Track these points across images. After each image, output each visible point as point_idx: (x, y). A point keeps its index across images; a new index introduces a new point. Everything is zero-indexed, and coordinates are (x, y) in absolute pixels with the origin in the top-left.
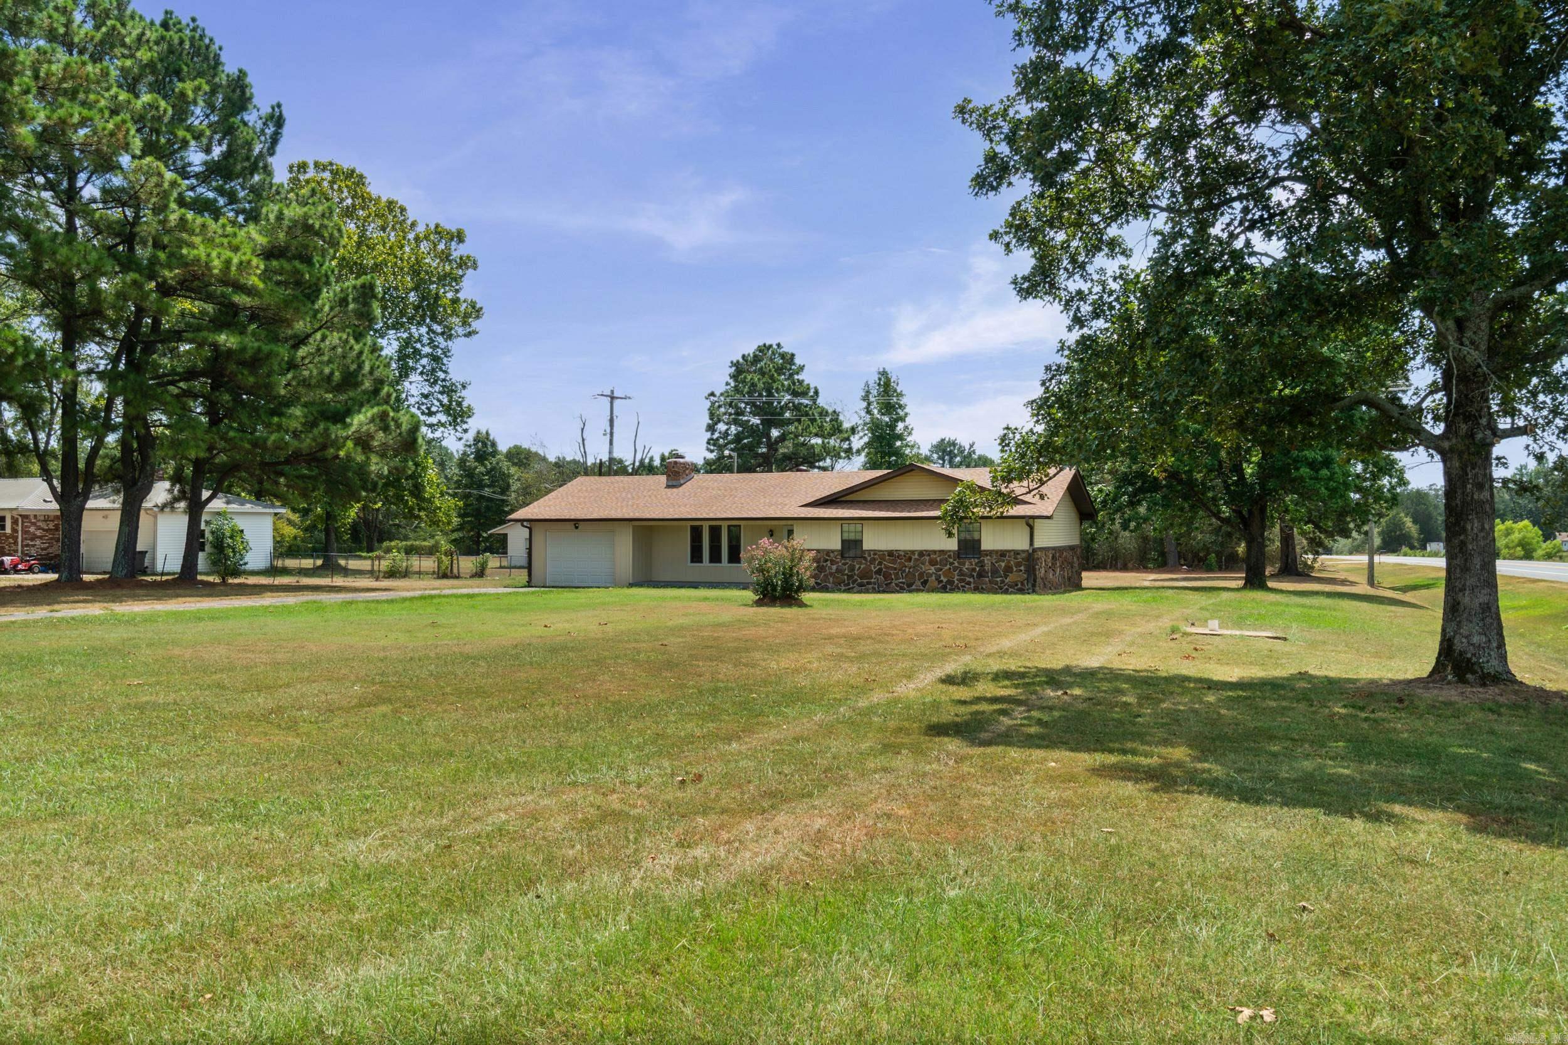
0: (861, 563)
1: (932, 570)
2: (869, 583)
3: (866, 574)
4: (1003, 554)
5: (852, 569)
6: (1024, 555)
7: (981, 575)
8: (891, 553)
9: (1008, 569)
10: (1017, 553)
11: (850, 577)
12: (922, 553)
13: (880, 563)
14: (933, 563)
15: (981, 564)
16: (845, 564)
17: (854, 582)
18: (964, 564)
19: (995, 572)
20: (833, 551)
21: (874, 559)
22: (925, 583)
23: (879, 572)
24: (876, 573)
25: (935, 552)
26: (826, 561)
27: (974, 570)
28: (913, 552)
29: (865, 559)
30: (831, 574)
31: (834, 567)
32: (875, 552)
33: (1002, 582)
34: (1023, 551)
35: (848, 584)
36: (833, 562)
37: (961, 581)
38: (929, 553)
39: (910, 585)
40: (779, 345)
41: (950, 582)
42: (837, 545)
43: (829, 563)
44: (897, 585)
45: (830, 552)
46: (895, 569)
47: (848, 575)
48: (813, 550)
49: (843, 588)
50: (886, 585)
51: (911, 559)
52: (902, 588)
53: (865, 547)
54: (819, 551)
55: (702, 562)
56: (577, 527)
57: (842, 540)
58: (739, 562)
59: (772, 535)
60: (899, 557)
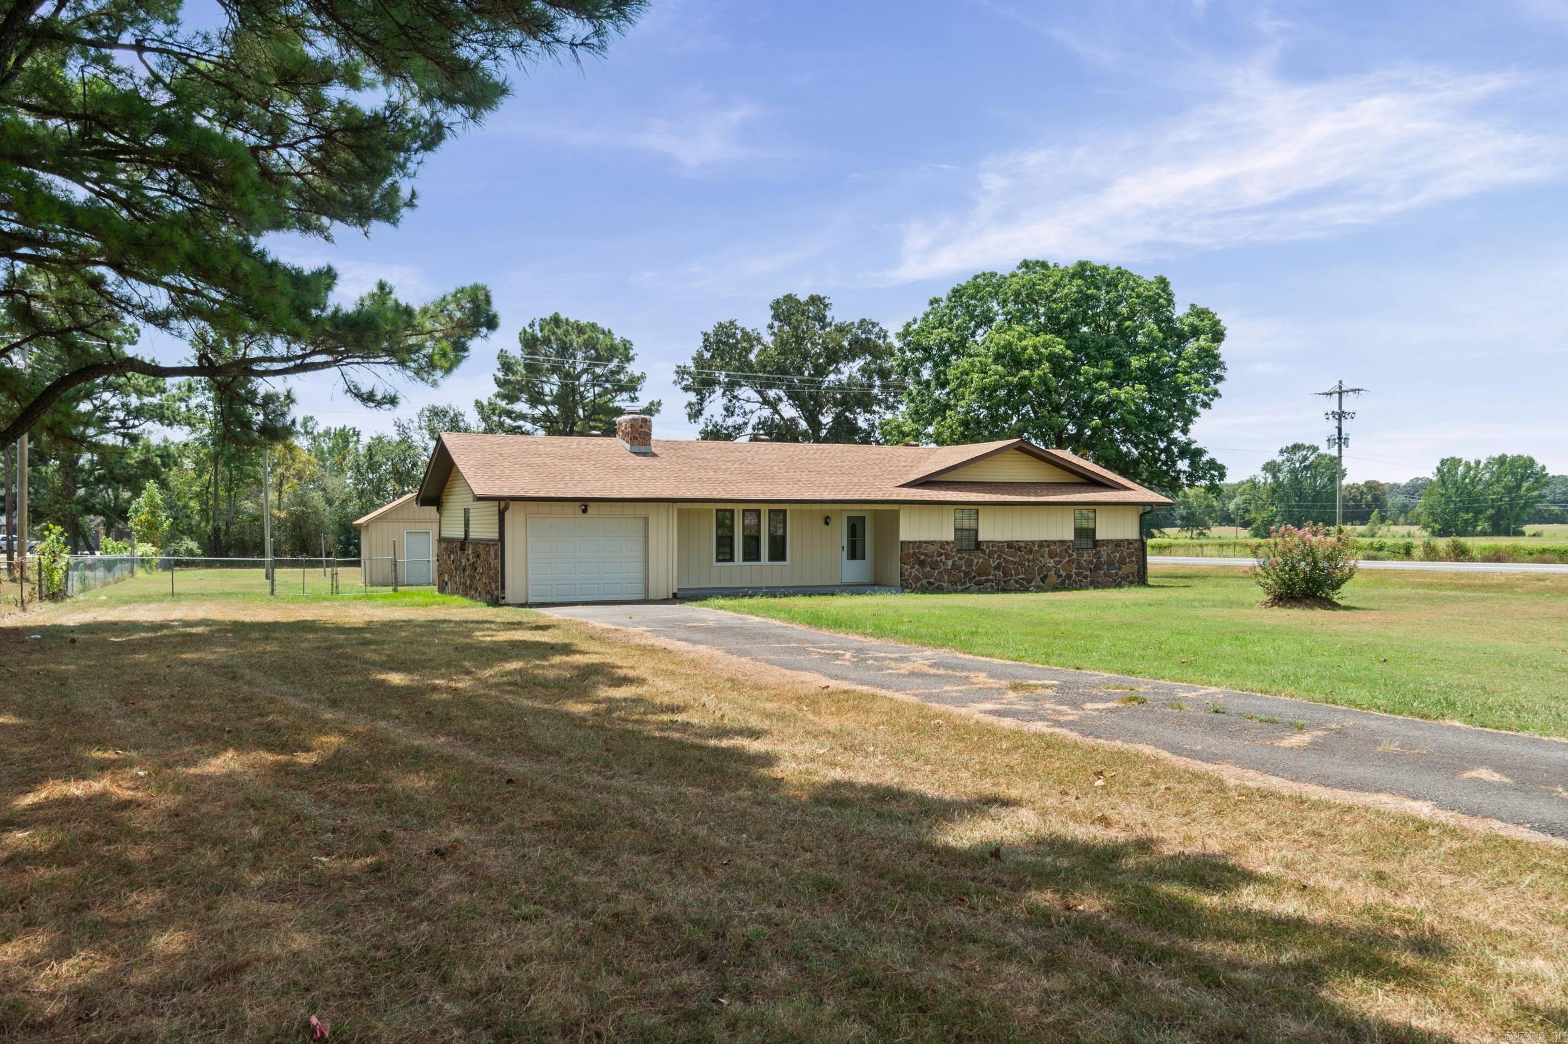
0: (979, 558)
1: (1051, 563)
2: (987, 581)
3: (983, 571)
4: (1118, 543)
5: (970, 564)
6: (1136, 546)
7: (1098, 568)
8: (1010, 544)
9: (1122, 561)
10: (1130, 542)
11: (967, 575)
12: (1042, 544)
13: (999, 557)
14: (1052, 555)
15: (1098, 555)
16: (960, 559)
17: (971, 580)
18: (1082, 556)
19: (1110, 563)
20: (947, 543)
21: (994, 552)
22: (1043, 580)
23: (997, 568)
24: (995, 568)
25: (1054, 542)
26: (941, 554)
27: (1091, 562)
28: (1033, 542)
29: (983, 552)
30: (946, 571)
31: (950, 563)
32: (993, 543)
33: (1117, 574)
34: (1136, 541)
35: (965, 583)
36: (948, 557)
37: (1078, 574)
38: (1049, 543)
39: (1029, 582)
41: (1069, 576)
42: (949, 535)
43: (943, 557)
44: (1017, 582)
45: (943, 544)
46: (1015, 563)
47: (965, 572)
48: (926, 542)
49: (960, 588)
50: (1005, 582)
51: (1031, 551)
52: (1022, 585)
53: (981, 538)
54: (932, 543)
55: (732, 559)
56: (585, 511)
57: (956, 530)
58: (783, 558)
59: (827, 523)
60: (1019, 549)
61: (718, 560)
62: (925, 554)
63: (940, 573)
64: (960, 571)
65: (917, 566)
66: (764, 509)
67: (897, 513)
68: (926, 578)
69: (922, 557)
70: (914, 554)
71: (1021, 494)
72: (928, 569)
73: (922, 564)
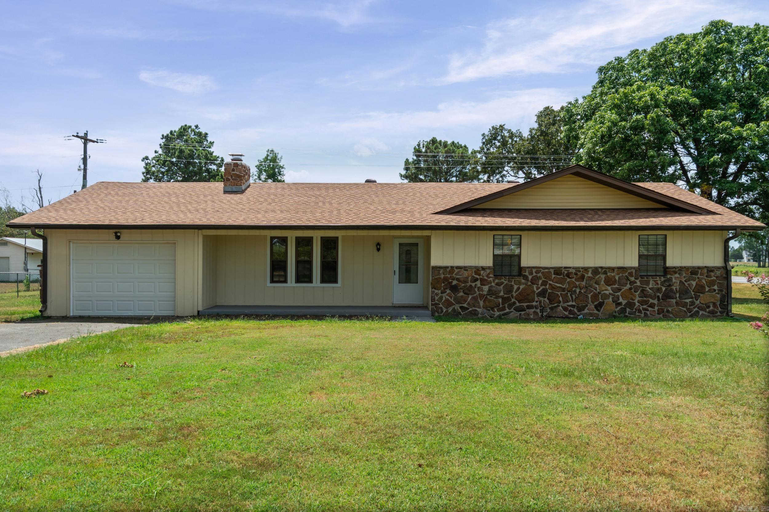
0: (520, 283)
1: (609, 290)
2: (529, 307)
3: (524, 297)
4: (694, 271)
5: (509, 290)
6: (718, 273)
7: (667, 296)
8: (558, 271)
9: (700, 289)
10: (710, 270)
11: (505, 300)
12: (596, 271)
13: (545, 283)
14: (609, 282)
15: (668, 283)
16: (498, 284)
17: (510, 307)
18: (648, 283)
19: (684, 292)
20: (483, 268)
21: (538, 278)
22: (599, 307)
23: (542, 294)
24: (539, 294)
25: (612, 269)
26: (476, 280)
27: (659, 290)
28: (586, 269)
29: (526, 278)
30: (482, 296)
31: (486, 288)
32: (538, 269)
33: (692, 303)
34: (718, 268)
35: (503, 309)
36: (483, 282)
37: (642, 303)
38: (605, 270)
39: (580, 309)
40: (197, 127)
41: (630, 305)
42: (488, 262)
43: (478, 283)
44: (565, 309)
45: (478, 270)
46: (564, 290)
47: (503, 298)
48: (458, 267)
49: (497, 313)
50: (551, 309)
51: (582, 277)
52: (571, 312)
53: (524, 264)
54: (465, 268)
55: (285, 281)
56: (118, 238)
57: (494, 256)
58: (336, 281)
59: (378, 250)
60: (568, 275)
61: (272, 281)
62: (458, 279)
63: (475, 299)
64: (497, 297)
65: (448, 291)
66: (291, 235)
67: (428, 238)
68: (459, 303)
69: (455, 282)
70: (446, 279)
71: (573, 220)
72: (461, 294)
73: (454, 289)
